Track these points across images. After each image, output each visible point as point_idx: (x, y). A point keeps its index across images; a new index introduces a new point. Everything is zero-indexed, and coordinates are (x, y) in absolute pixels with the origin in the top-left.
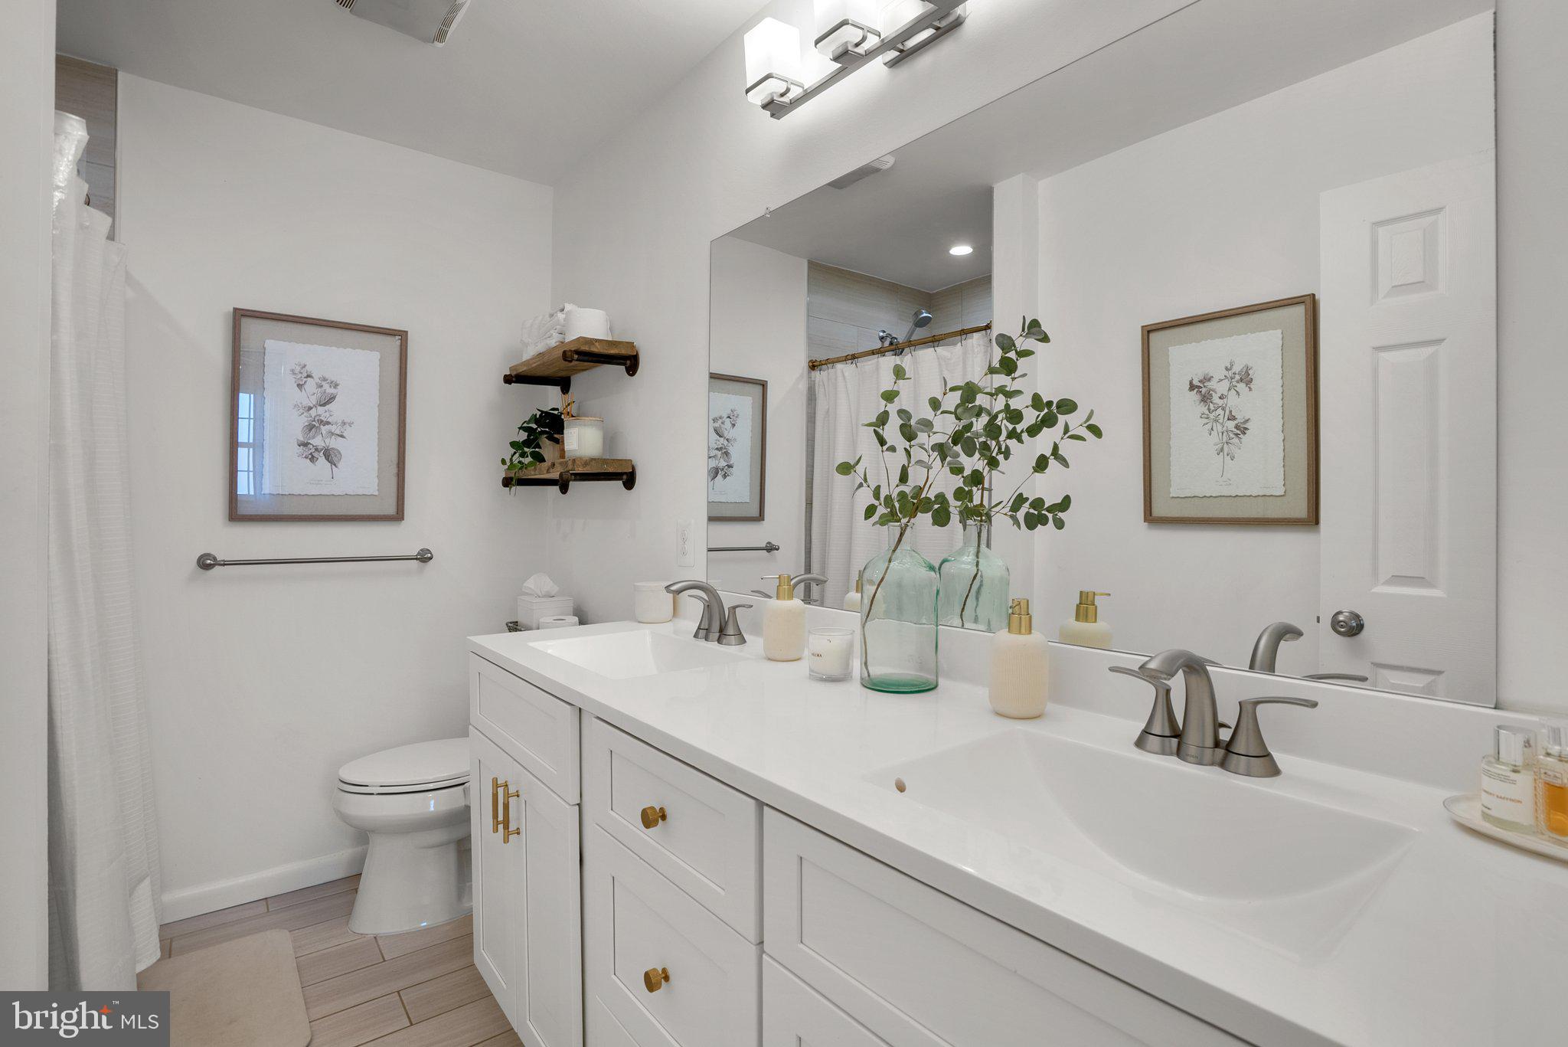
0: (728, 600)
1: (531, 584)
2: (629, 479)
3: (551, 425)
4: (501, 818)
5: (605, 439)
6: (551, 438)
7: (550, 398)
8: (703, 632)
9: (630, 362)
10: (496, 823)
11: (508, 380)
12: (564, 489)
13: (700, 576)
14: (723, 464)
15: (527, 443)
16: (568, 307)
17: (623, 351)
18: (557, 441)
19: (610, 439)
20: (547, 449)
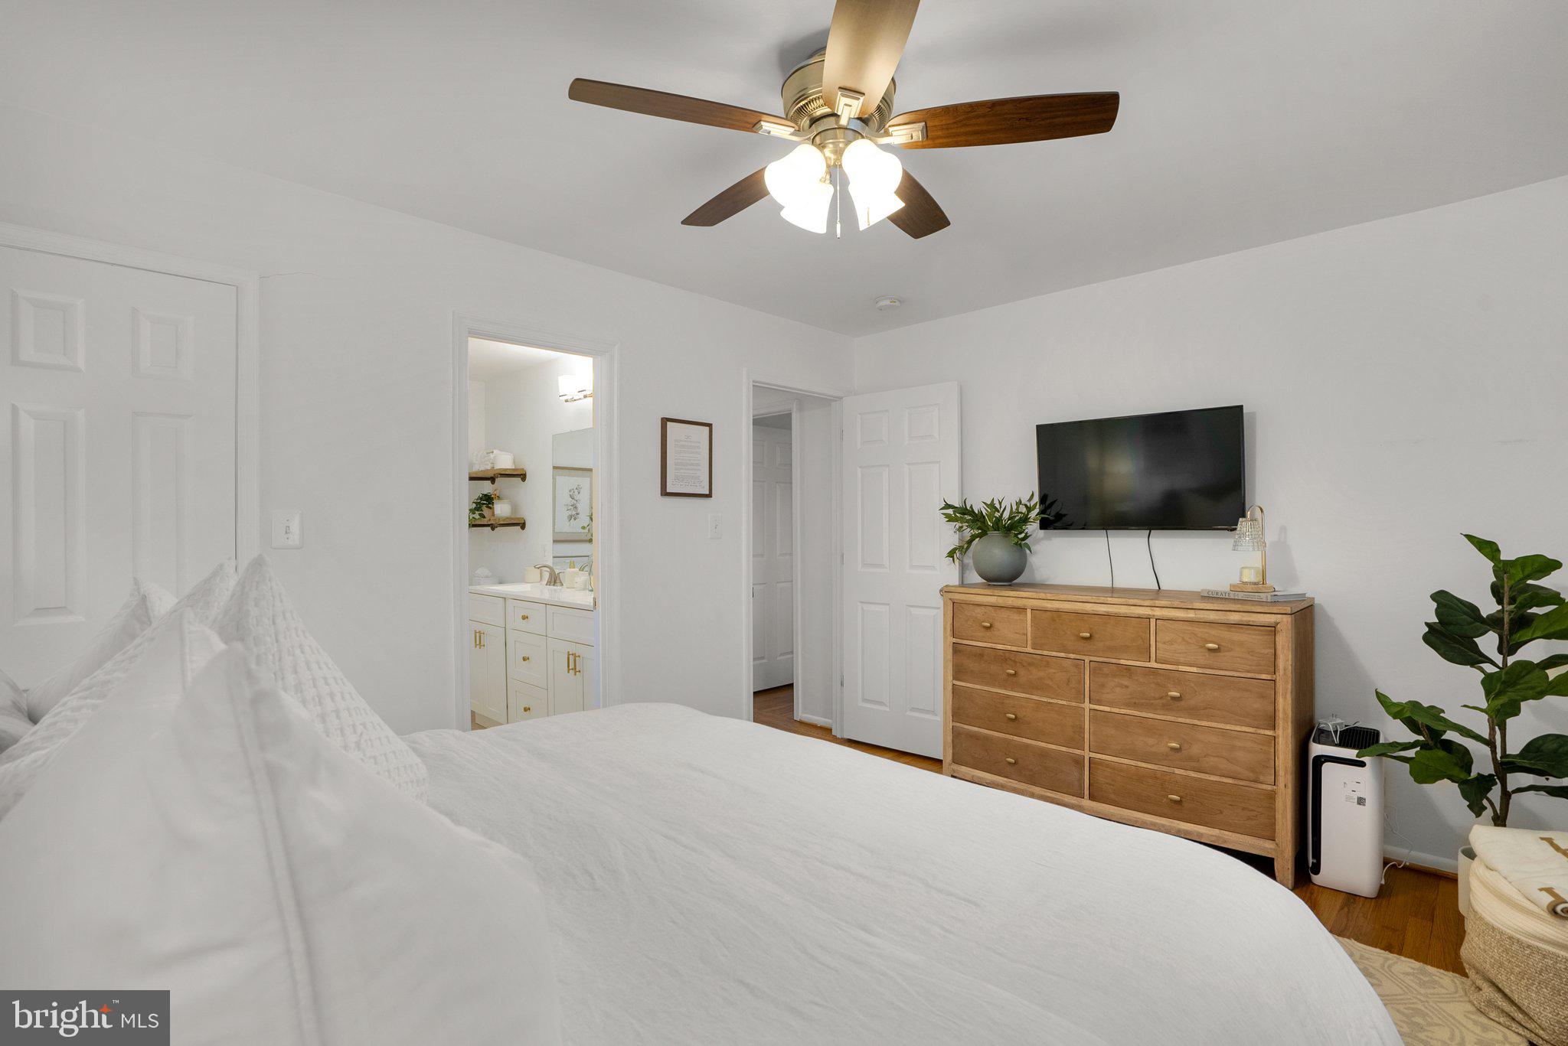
0: (557, 572)
1: (479, 571)
2: (523, 526)
3: (487, 500)
4: (478, 643)
5: (512, 509)
6: (488, 507)
7: (486, 488)
8: (549, 583)
9: (523, 476)
10: (476, 645)
11: (471, 479)
12: (493, 529)
13: (550, 563)
14: (574, 513)
15: (477, 509)
16: (495, 451)
17: (519, 473)
18: (490, 508)
19: (515, 508)
20: (486, 511)
